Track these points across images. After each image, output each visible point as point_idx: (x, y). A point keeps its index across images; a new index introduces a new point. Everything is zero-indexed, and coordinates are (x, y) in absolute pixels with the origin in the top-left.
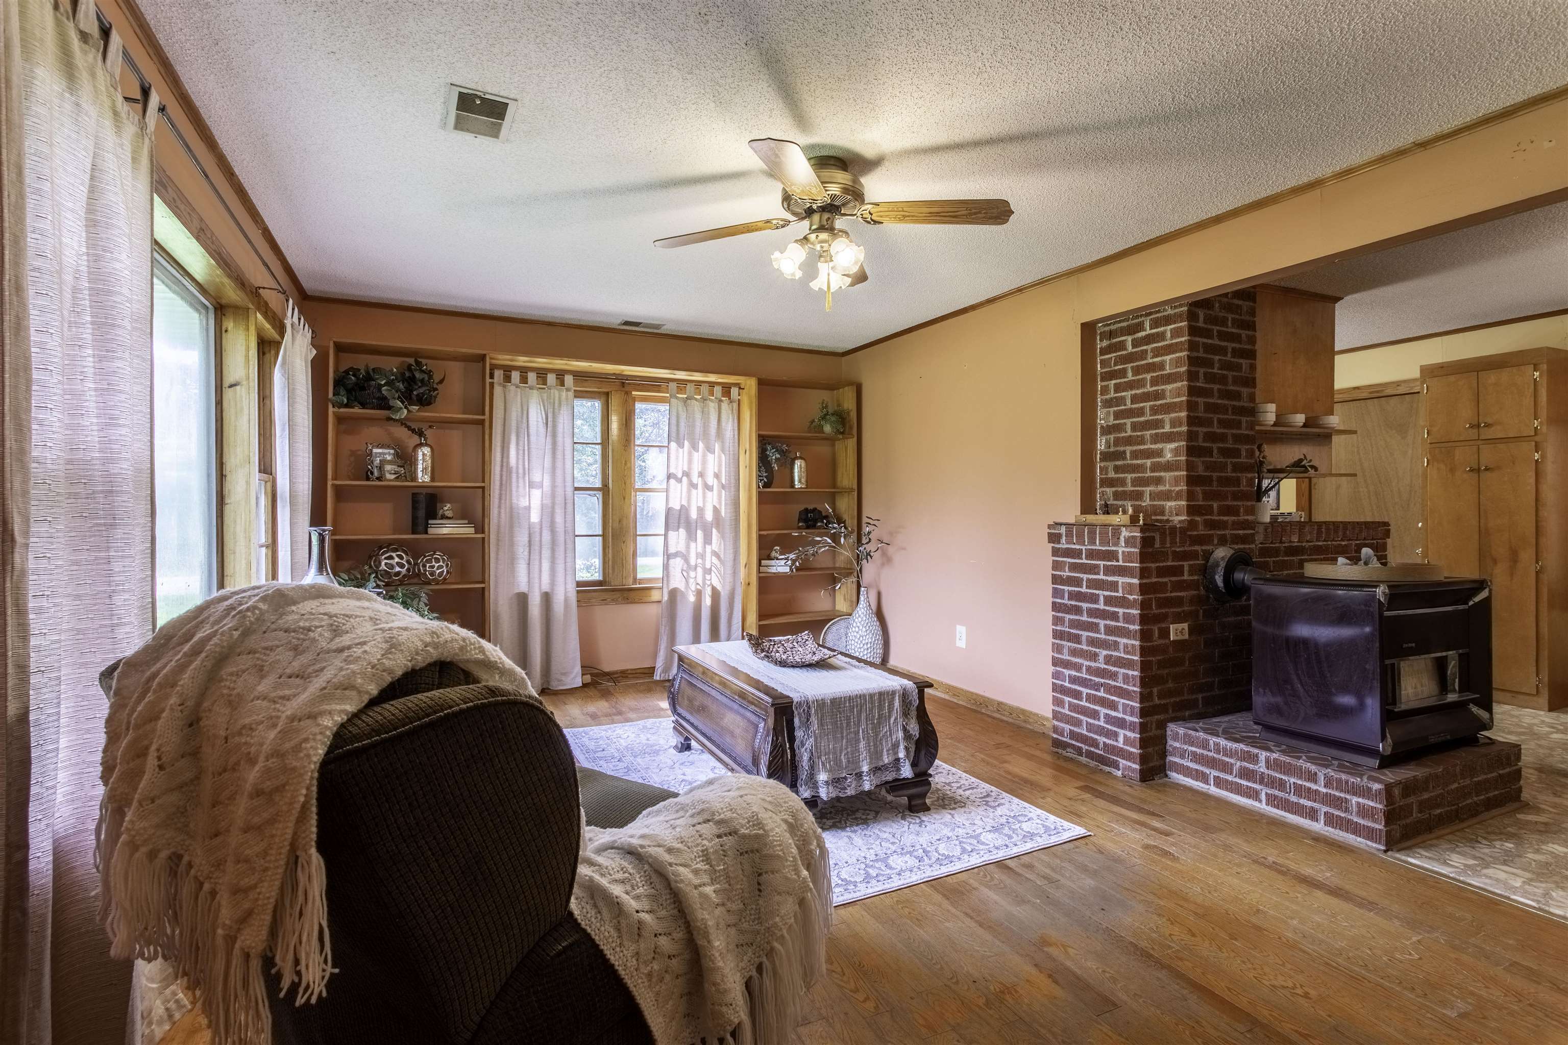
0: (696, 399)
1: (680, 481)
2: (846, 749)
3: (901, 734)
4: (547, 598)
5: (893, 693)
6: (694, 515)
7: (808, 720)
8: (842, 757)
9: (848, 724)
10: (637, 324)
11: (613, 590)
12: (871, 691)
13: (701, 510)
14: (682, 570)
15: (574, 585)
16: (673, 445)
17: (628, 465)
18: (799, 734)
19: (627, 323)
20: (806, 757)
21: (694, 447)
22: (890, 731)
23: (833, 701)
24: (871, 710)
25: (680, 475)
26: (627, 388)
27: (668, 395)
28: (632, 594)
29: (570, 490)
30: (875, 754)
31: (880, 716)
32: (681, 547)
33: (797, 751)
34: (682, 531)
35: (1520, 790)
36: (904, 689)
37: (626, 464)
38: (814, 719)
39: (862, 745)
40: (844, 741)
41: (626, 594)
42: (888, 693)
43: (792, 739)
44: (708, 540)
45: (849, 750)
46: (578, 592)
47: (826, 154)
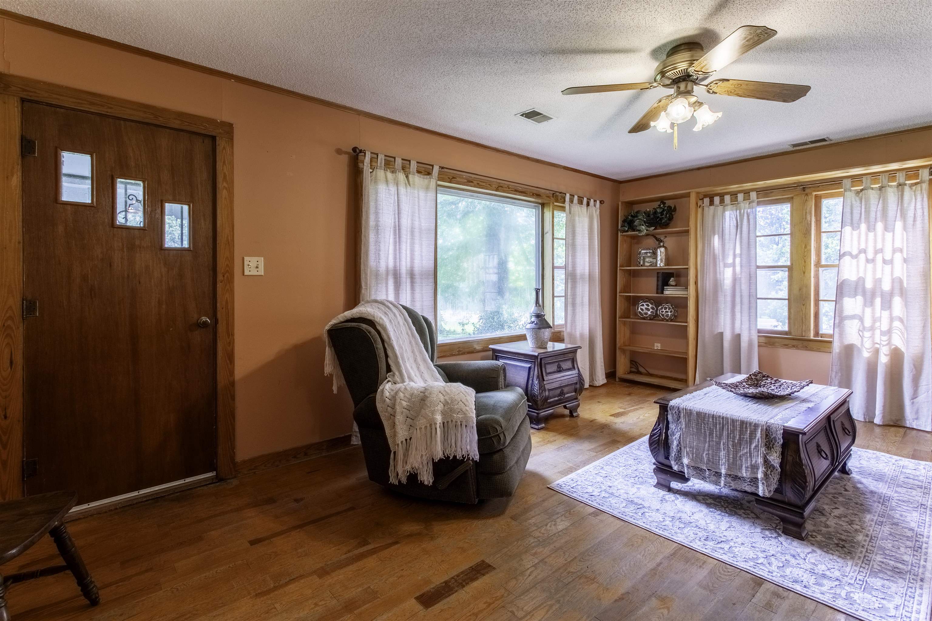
0: (872, 189)
1: (856, 257)
2: (708, 451)
3: (760, 460)
4: (737, 338)
5: (756, 426)
6: (869, 285)
7: (678, 420)
8: (704, 455)
9: (711, 434)
11: (793, 339)
12: (734, 417)
13: (878, 282)
14: (859, 330)
15: (757, 331)
16: (848, 229)
17: (808, 247)
18: (672, 426)
20: (675, 443)
21: (871, 228)
22: (750, 454)
23: (699, 414)
24: (733, 431)
25: (855, 252)
26: (807, 191)
27: (843, 190)
28: (811, 344)
29: (753, 268)
30: (733, 464)
31: (740, 439)
32: (858, 311)
33: (670, 437)
34: (860, 298)
36: (769, 426)
37: (805, 247)
38: (682, 420)
39: (722, 453)
40: (707, 445)
41: (805, 343)
42: (750, 424)
43: (667, 428)
44: (887, 304)
45: (710, 452)
46: (759, 336)
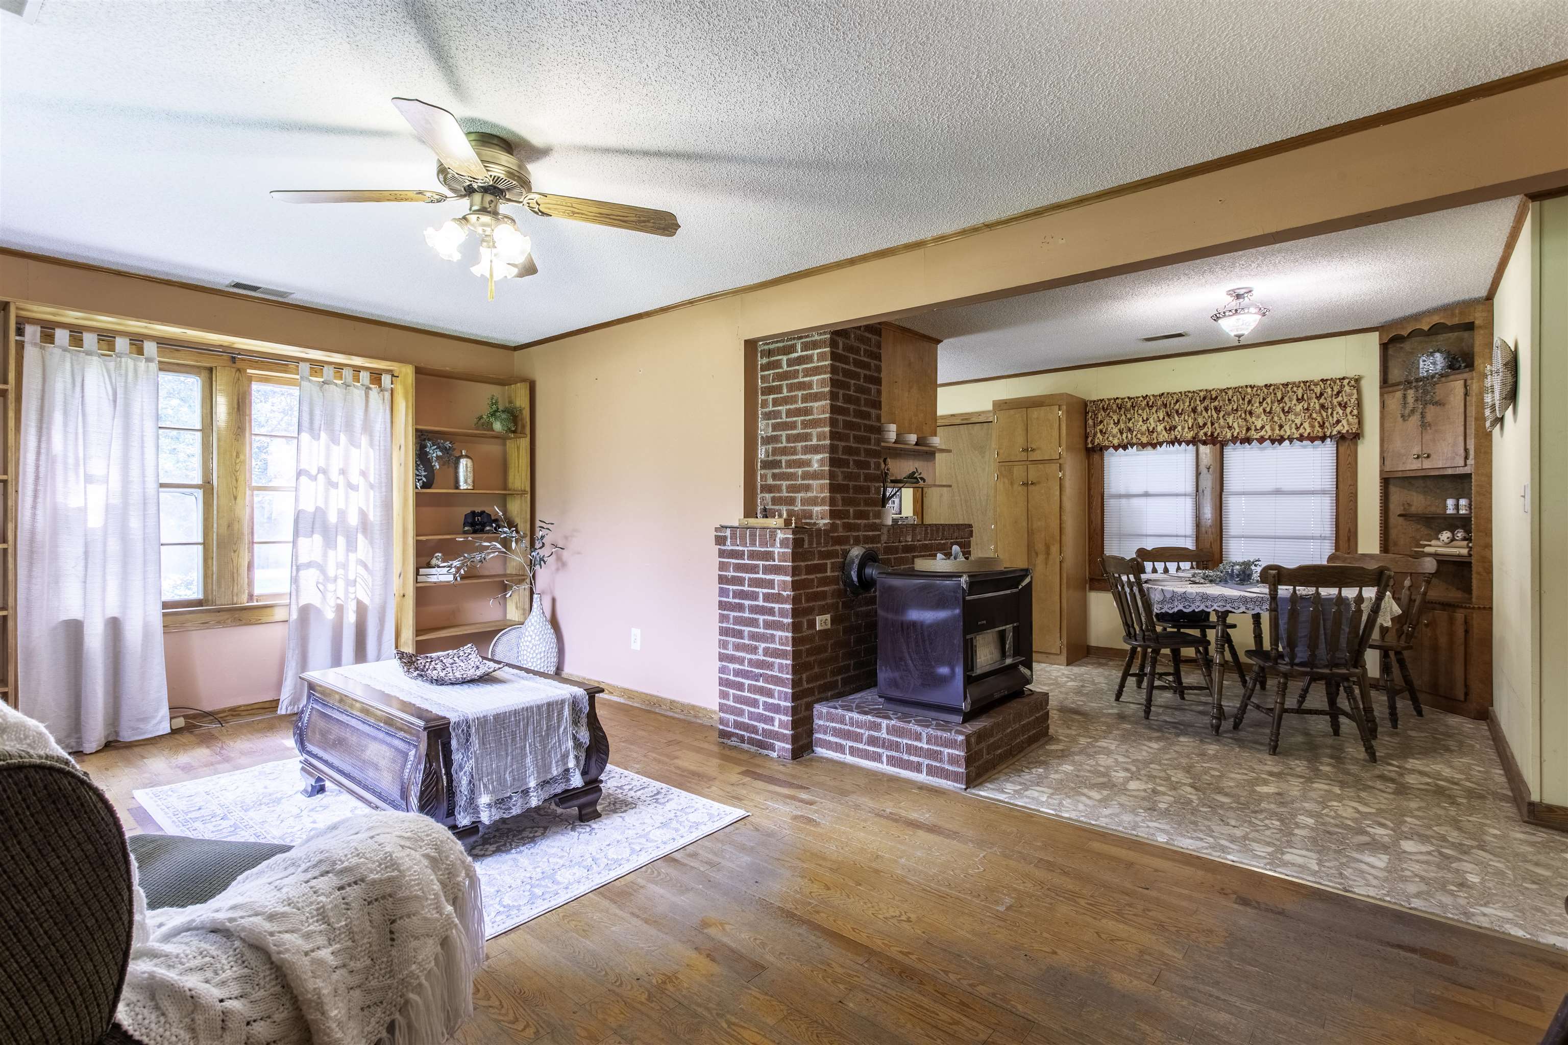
0: (336, 385)
1: (314, 478)
2: (512, 766)
3: (570, 744)
4: (115, 627)
5: (563, 702)
6: (333, 518)
7: (467, 740)
8: (507, 775)
9: (514, 739)
10: (255, 289)
11: (219, 611)
12: (539, 703)
13: (342, 514)
14: (318, 583)
15: (160, 606)
16: (305, 437)
17: (242, 457)
18: (457, 757)
19: (237, 285)
20: (465, 781)
21: (335, 440)
22: (559, 741)
23: (497, 717)
24: (539, 722)
25: (314, 472)
26: (239, 365)
27: (298, 377)
28: (244, 615)
29: (151, 486)
30: (544, 767)
31: (548, 728)
32: (317, 556)
33: (455, 776)
34: (318, 538)
35: (1048, 727)
36: (575, 697)
37: (237, 456)
38: (474, 739)
39: (529, 760)
40: (509, 758)
41: (237, 615)
42: (557, 702)
43: (448, 763)
44: (351, 546)
45: (514, 767)
46: (164, 615)
47: (489, 131)
